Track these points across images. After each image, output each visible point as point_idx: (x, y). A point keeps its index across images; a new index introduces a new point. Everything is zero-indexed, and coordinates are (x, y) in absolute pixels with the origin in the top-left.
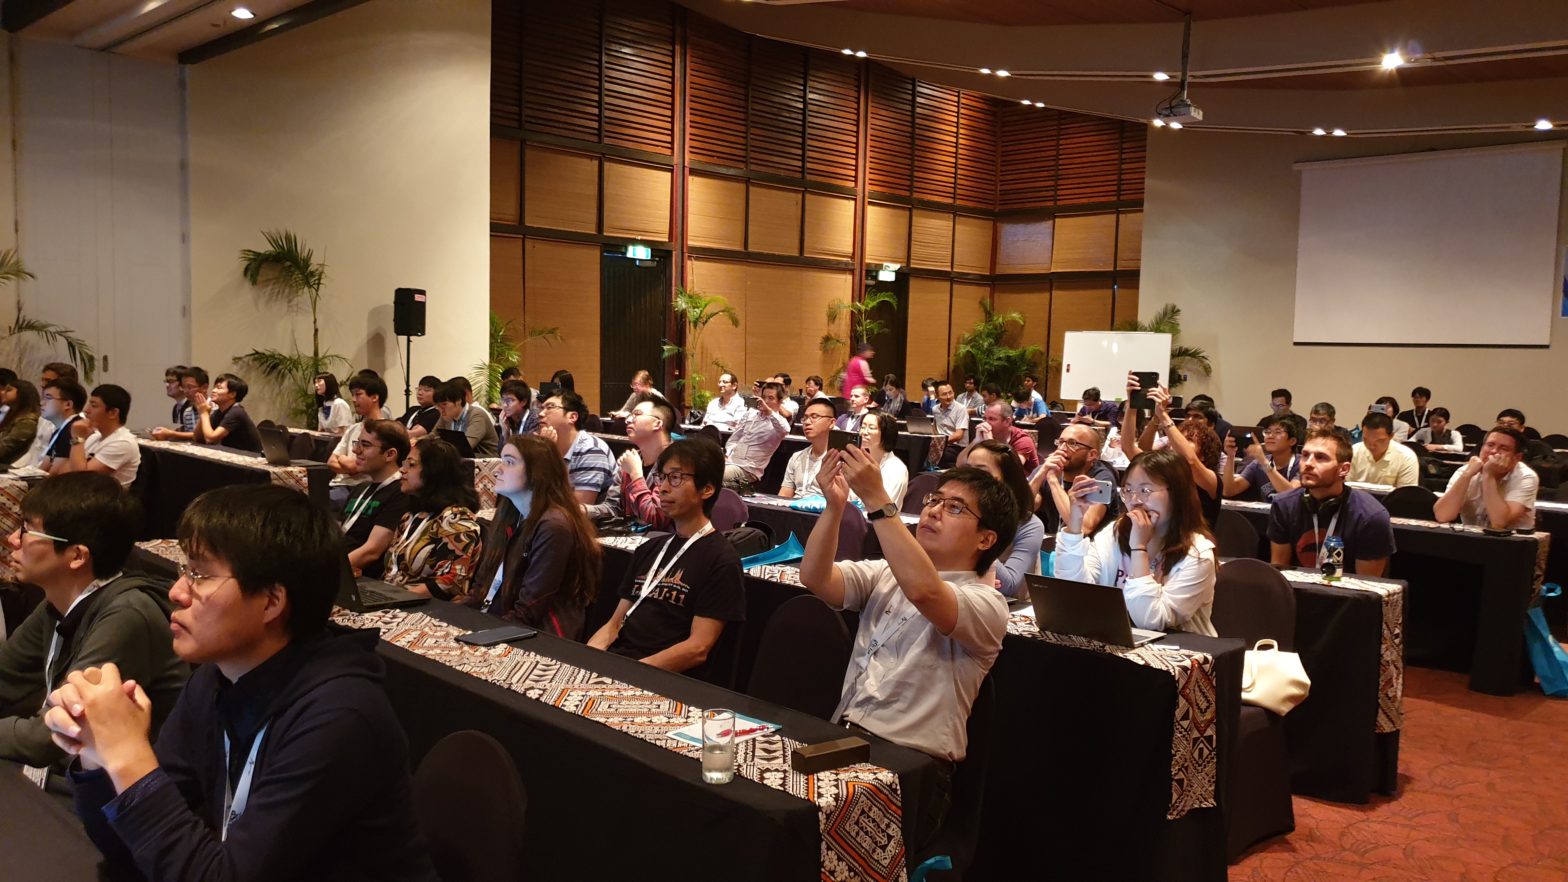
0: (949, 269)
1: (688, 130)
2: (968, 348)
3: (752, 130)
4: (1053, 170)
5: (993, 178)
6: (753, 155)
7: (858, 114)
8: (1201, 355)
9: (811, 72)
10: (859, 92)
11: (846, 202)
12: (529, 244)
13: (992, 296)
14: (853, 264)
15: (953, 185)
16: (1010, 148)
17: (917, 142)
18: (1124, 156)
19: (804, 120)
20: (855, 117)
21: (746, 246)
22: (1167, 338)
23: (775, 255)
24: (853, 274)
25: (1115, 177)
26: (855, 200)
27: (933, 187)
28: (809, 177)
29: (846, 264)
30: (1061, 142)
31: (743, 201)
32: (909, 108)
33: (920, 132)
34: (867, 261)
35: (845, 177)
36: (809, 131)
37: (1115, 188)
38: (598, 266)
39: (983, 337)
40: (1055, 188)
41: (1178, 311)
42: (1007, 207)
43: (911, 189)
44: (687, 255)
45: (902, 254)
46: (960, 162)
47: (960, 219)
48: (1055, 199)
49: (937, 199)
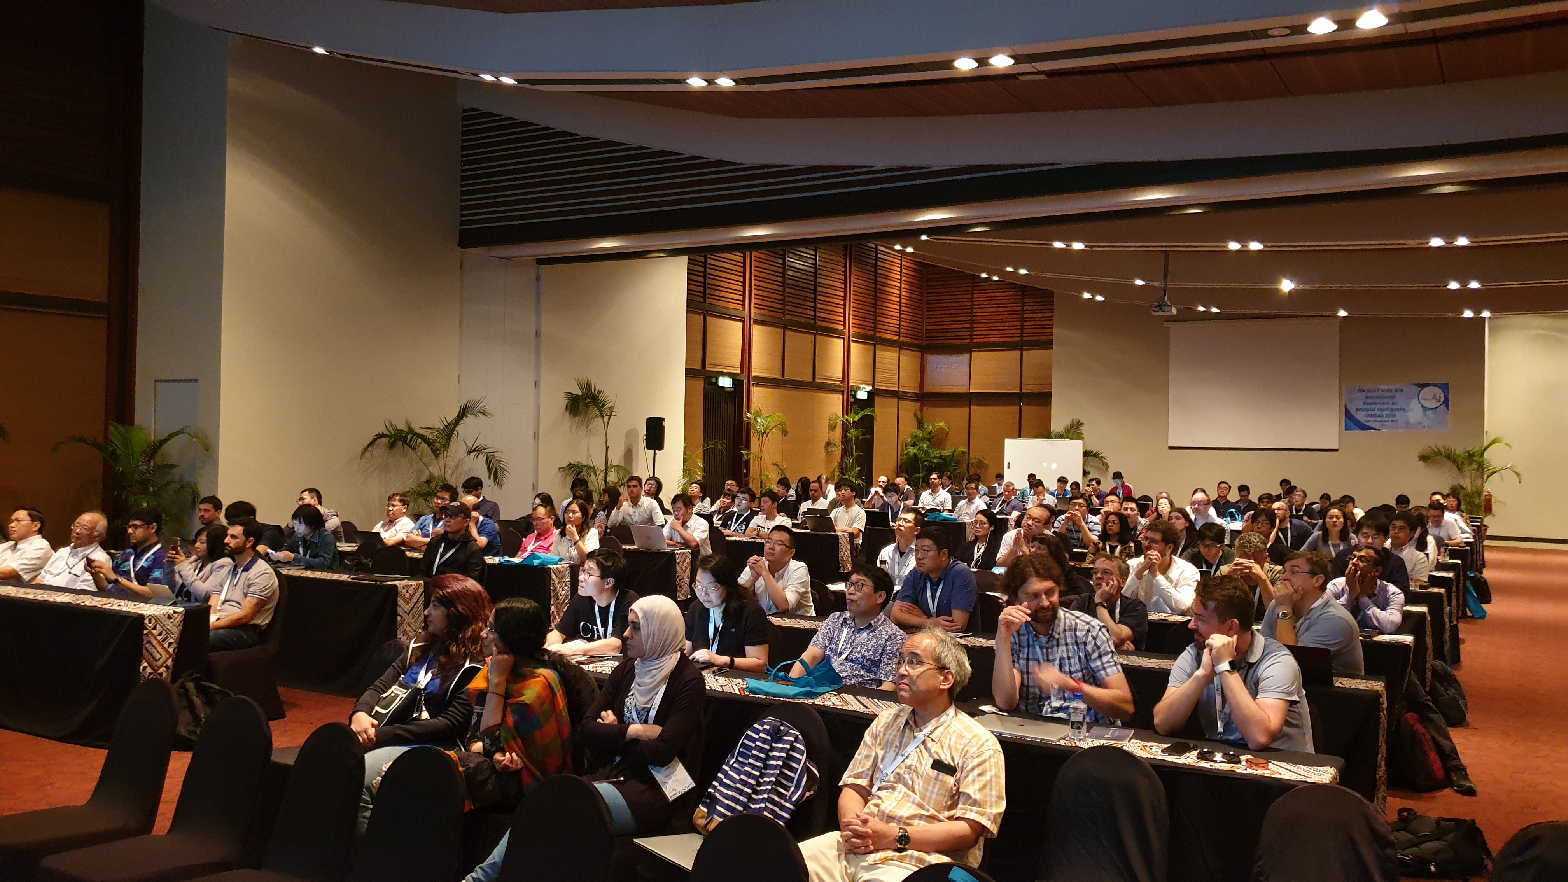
0: (897, 389)
1: (754, 291)
2: (913, 450)
3: (788, 290)
4: (971, 316)
5: (921, 320)
6: (787, 308)
7: (845, 276)
8: (1102, 456)
10: (846, 259)
11: (838, 340)
13: (921, 410)
14: (843, 386)
15: (898, 326)
16: (934, 297)
17: (878, 295)
19: (815, 281)
20: (843, 278)
21: (783, 375)
22: (1078, 442)
23: (799, 381)
24: (843, 394)
26: (844, 339)
27: (885, 327)
28: (819, 323)
29: (839, 386)
30: (975, 296)
31: (782, 342)
32: (873, 270)
33: (880, 287)
34: (851, 384)
35: (836, 322)
36: (819, 289)
37: (1019, 331)
38: (703, 394)
39: (921, 440)
40: (971, 329)
42: (932, 342)
43: (875, 329)
44: (751, 382)
45: (870, 378)
46: (903, 308)
47: (903, 351)
48: (970, 337)
49: (889, 336)
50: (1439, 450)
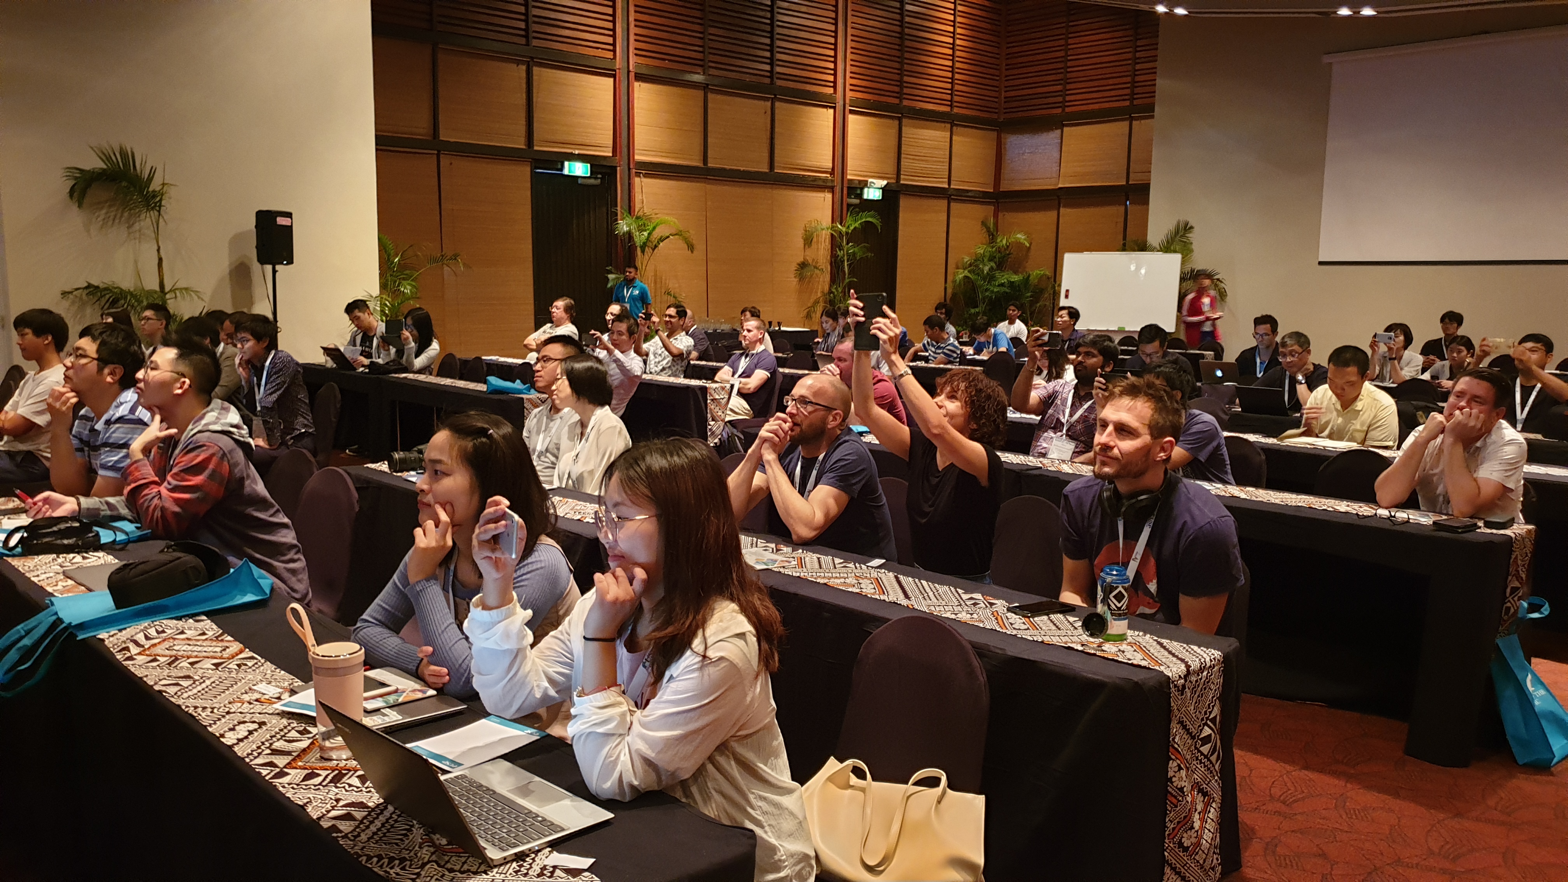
0: (946, 186)
1: (633, 30)
2: (966, 273)
3: (712, 30)
4: (1061, 73)
5: (996, 84)
6: (711, 57)
7: (836, 12)
8: (1216, 277)
11: (823, 110)
12: (445, 161)
13: (996, 216)
14: (832, 181)
15: (949, 92)
16: (1015, 50)
17: (907, 43)
18: (1138, 55)
19: (772, 19)
20: (833, 15)
21: (705, 160)
22: (1178, 257)
23: (739, 170)
24: (833, 192)
25: (1129, 79)
26: (834, 108)
27: (925, 93)
28: (779, 83)
29: (825, 180)
30: (1070, 41)
31: (701, 111)
34: (849, 177)
35: (823, 83)
36: (778, 30)
37: (1128, 91)
38: (529, 185)
39: (986, 260)
40: (1064, 93)
41: (1192, 228)
42: (1013, 116)
43: (900, 96)
44: (634, 171)
45: (891, 168)
46: (958, 65)
47: (958, 130)
48: (1063, 105)
49: (931, 107)
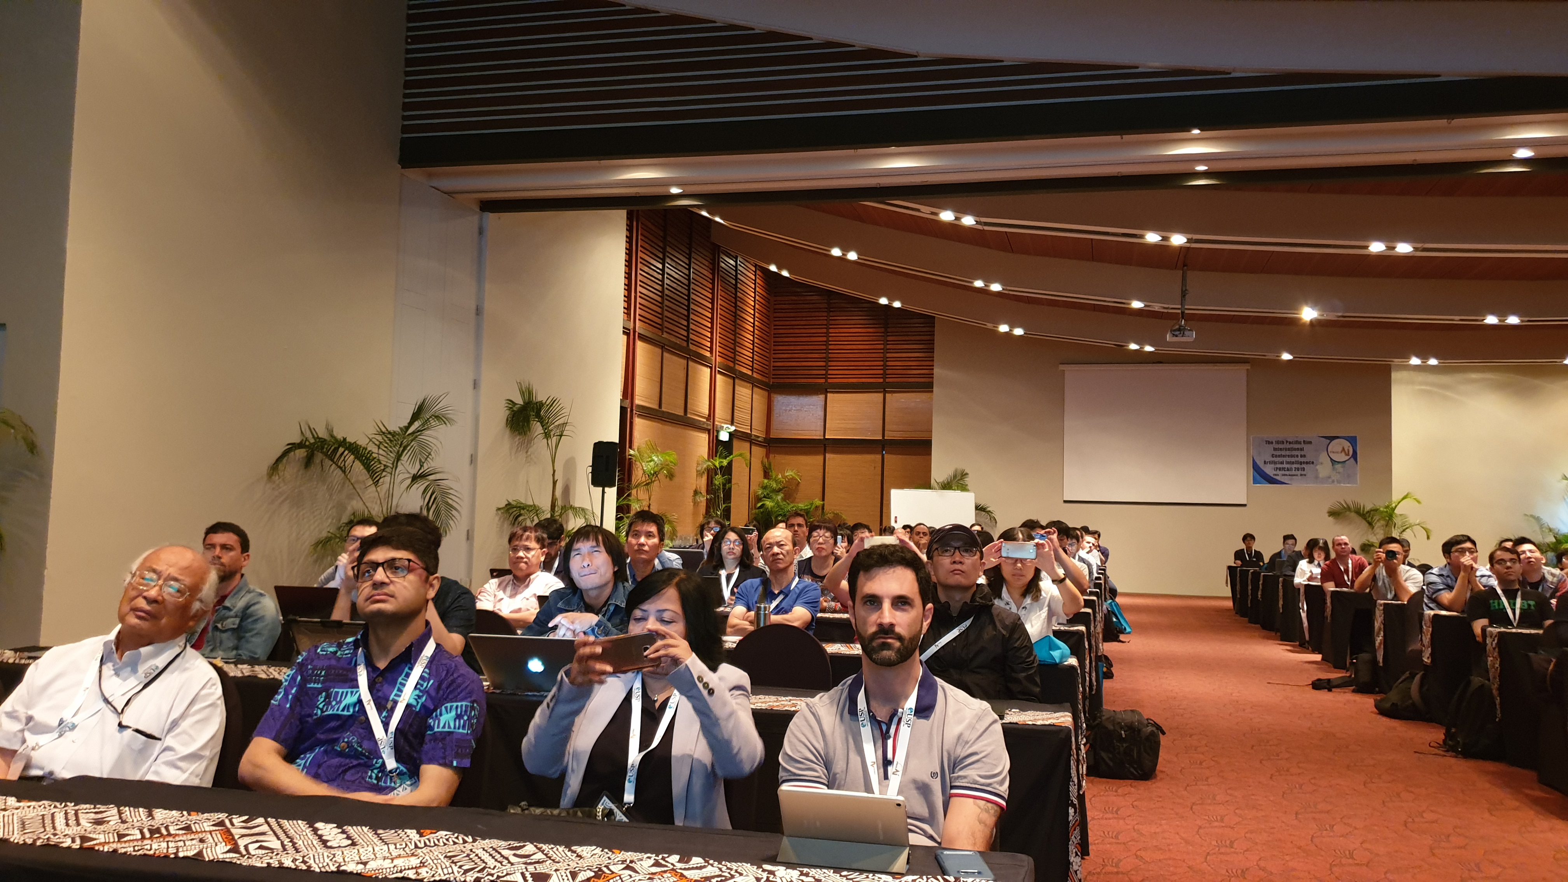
0: (750, 432)
1: (639, 300)
3: (666, 303)
4: (825, 352)
5: (767, 355)
6: (666, 324)
7: (713, 294)
8: (988, 509)
9: (693, 255)
11: (706, 369)
13: (767, 456)
14: (709, 425)
15: (751, 359)
16: (781, 331)
17: (738, 321)
19: (689, 296)
20: (711, 296)
21: (660, 406)
22: (966, 495)
23: (674, 414)
24: (709, 434)
26: (711, 368)
27: (743, 360)
28: (692, 347)
29: (706, 424)
30: (831, 331)
31: (660, 364)
32: (735, 292)
34: (715, 422)
35: (705, 348)
36: (691, 305)
37: (881, 372)
40: (826, 368)
41: (968, 474)
42: (780, 381)
43: (734, 360)
44: (634, 412)
45: (729, 418)
46: (756, 340)
47: (755, 389)
48: (825, 377)
49: (745, 371)
50: (1347, 505)
